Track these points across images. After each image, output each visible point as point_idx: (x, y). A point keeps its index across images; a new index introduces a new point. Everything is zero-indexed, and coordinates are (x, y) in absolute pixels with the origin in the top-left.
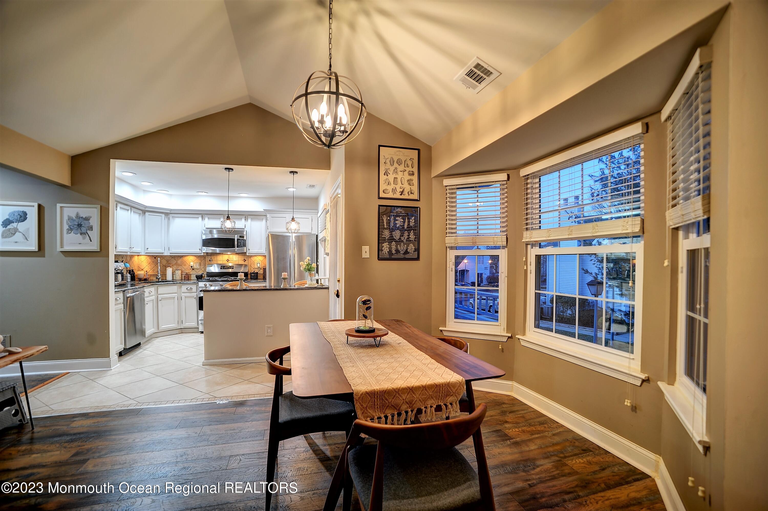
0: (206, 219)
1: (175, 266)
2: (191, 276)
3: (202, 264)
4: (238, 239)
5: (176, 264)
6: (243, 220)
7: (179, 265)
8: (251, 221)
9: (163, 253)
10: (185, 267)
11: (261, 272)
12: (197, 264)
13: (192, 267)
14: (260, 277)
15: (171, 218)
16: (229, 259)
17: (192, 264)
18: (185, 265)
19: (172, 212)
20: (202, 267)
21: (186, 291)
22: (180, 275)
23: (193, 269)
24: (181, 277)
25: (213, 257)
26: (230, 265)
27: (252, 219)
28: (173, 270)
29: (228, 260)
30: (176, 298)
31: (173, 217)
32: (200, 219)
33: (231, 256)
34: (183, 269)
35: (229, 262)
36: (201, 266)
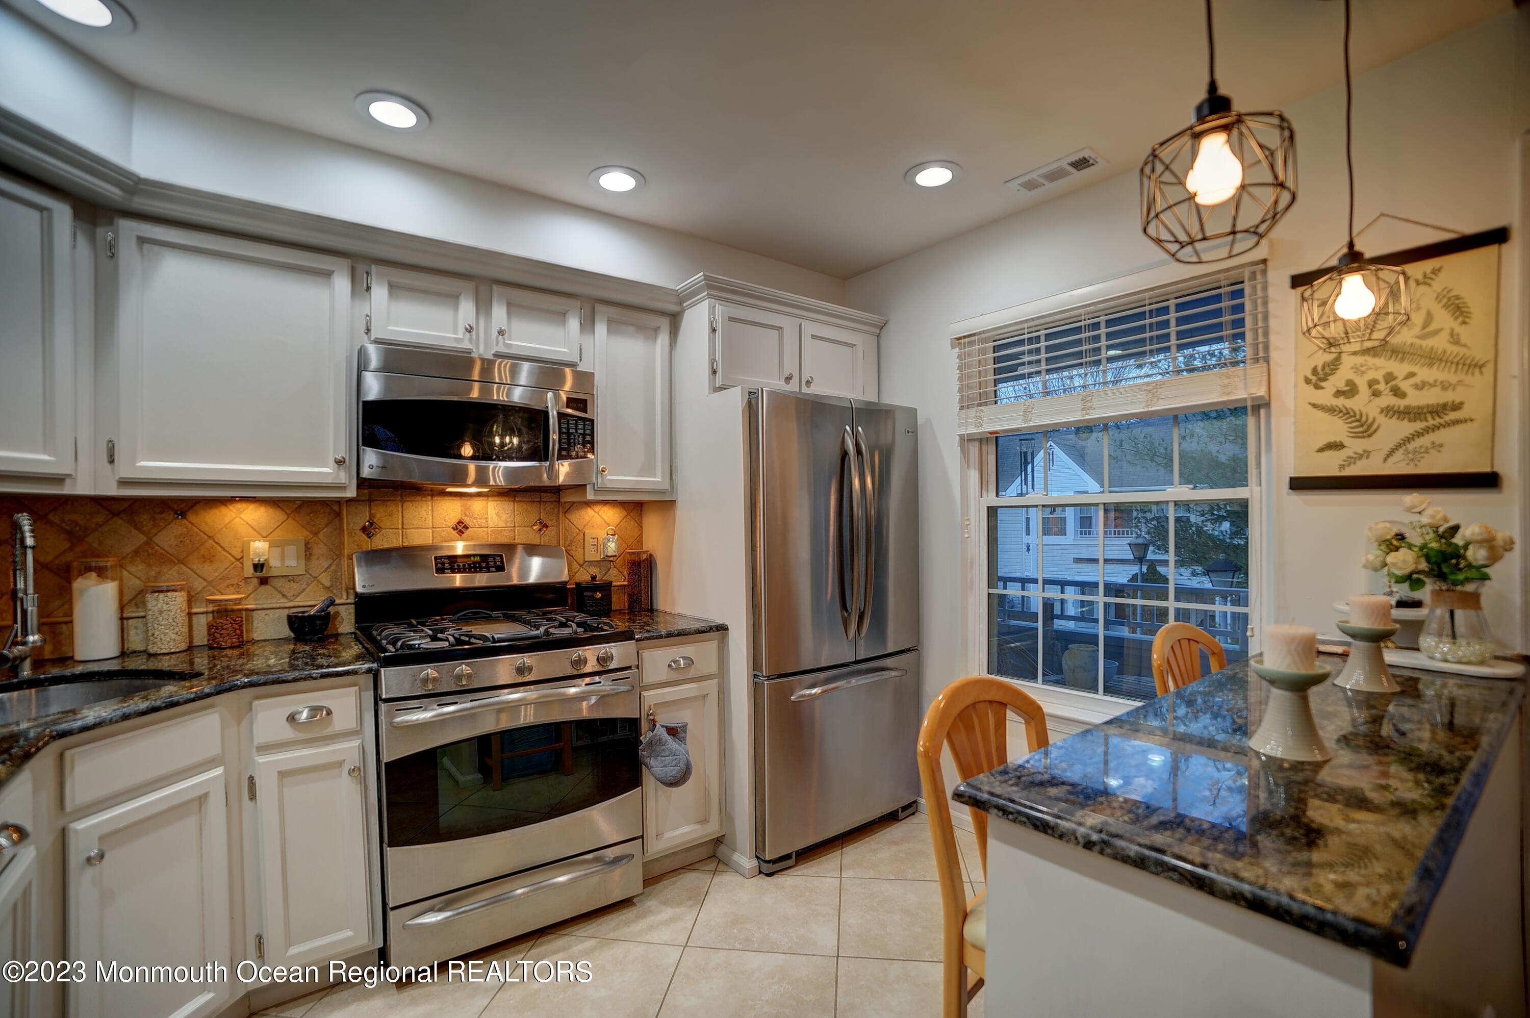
0: (380, 293)
1: (138, 568)
2: (250, 620)
3: (320, 549)
4: (561, 415)
5: (141, 553)
6: (574, 324)
7: (167, 559)
8: (609, 331)
9: (59, 480)
10: (210, 571)
11: (618, 578)
12: (291, 550)
13: (258, 567)
14: (619, 601)
15: (127, 250)
16: (467, 521)
17: (259, 548)
18: (209, 558)
19: (140, 203)
20: (320, 564)
21: (289, 733)
22: (182, 619)
23: (264, 581)
24: (185, 630)
25: (380, 513)
26: (460, 548)
27: (613, 325)
28: (121, 593)
29: (461, 528)
30: (216, 803)
31: (142, 241)
32: (342, 284)
33: (477, 505)
34: (198, 584)
35: (467, 533)
36: (314, 563)
